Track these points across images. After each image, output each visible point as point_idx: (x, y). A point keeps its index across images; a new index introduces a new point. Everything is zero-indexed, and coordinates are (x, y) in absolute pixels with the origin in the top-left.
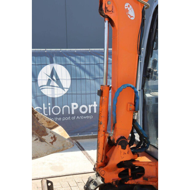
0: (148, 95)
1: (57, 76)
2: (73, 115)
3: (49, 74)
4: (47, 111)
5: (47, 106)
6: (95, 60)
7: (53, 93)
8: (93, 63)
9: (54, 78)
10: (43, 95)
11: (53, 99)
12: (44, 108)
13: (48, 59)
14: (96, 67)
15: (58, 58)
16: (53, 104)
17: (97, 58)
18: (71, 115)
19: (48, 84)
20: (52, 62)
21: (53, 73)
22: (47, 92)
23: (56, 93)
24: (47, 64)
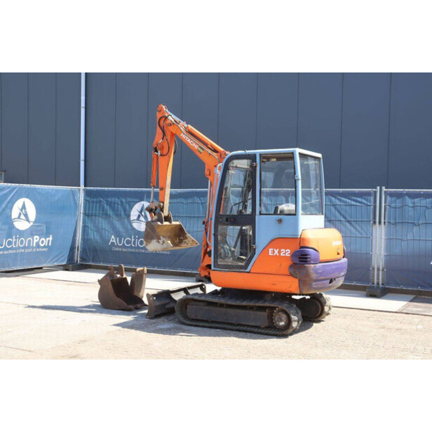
6: (331, 201)
8: (329, 203)
9: (143, 214)
17: (333, 198)
19: (138, 218)
23: (143, 227)
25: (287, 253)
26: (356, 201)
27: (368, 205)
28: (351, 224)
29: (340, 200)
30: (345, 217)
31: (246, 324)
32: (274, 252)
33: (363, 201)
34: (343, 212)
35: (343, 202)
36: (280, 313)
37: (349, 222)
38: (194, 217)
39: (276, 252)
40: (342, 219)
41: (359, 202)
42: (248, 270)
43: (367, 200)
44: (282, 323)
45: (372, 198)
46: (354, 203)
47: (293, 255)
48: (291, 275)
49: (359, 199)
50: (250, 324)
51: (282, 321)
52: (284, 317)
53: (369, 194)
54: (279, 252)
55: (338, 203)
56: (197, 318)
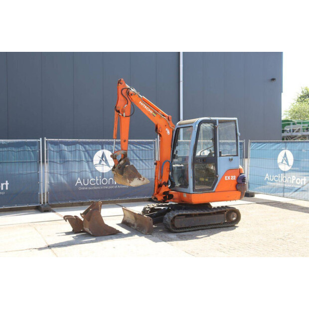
0: (174, 166)
1: (105, 158)
2: (115, 185)
3: (101, 156)
4: (99, 182)
5: (99, 178)
6: (130, 148)
7: (103, 169)
9: (104, 159)
10: (96, 171)
11: (103, 173)
12: (97, 180)
13: (100, 146)
14: (131, 152)
15: (107, 146)
16: (103, 177)
17: (132, 146)
18: (114, 185)
19: (100, 163)
20: (103, 149)
21: (103, 156)
22: (99, 169)
23: (105, 169)
24: (99, 150)
25: (234, 178)
26: (145, 147)
27: (151, 150)
28: (142, 161)
29: (136, 147)
30: (139, 157)
31: (213, 223)
32: (228, 178)
33: (149, 147)
34: (138, 155)
35: (138, 148)
36: (233, 213)
37: (141, 160)
38: (27, 162)
39: (229, 177)
40: (138, 159)
41: (147, 148)
42: (214, 191)
43: (151, 146)
44: (234, 219)
45: (153, 145)
46: (144, 149)
47: (238, 178)
48: (237, 190)
49: (147, 146)
50: (215, 223)
51: (234, 217)
52: (235, 214)
53: (151, 143)
54: (230, 178)
55: (135, 148)
56: (182, 226)
